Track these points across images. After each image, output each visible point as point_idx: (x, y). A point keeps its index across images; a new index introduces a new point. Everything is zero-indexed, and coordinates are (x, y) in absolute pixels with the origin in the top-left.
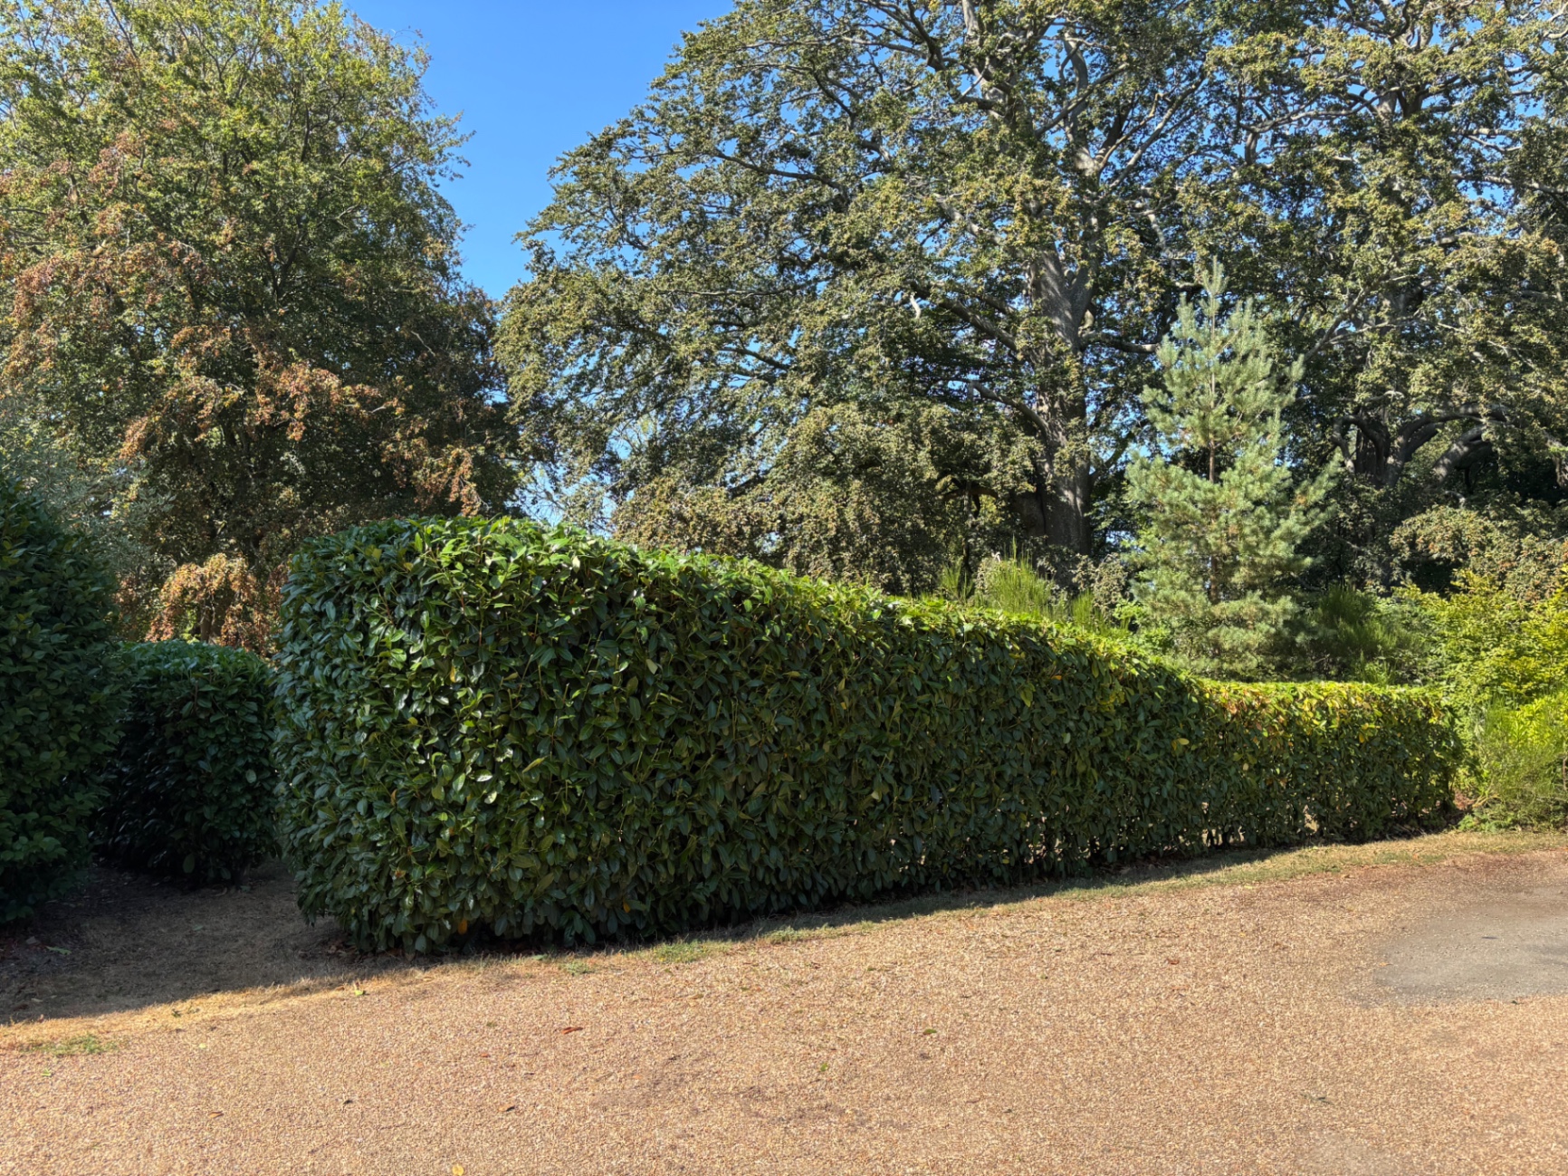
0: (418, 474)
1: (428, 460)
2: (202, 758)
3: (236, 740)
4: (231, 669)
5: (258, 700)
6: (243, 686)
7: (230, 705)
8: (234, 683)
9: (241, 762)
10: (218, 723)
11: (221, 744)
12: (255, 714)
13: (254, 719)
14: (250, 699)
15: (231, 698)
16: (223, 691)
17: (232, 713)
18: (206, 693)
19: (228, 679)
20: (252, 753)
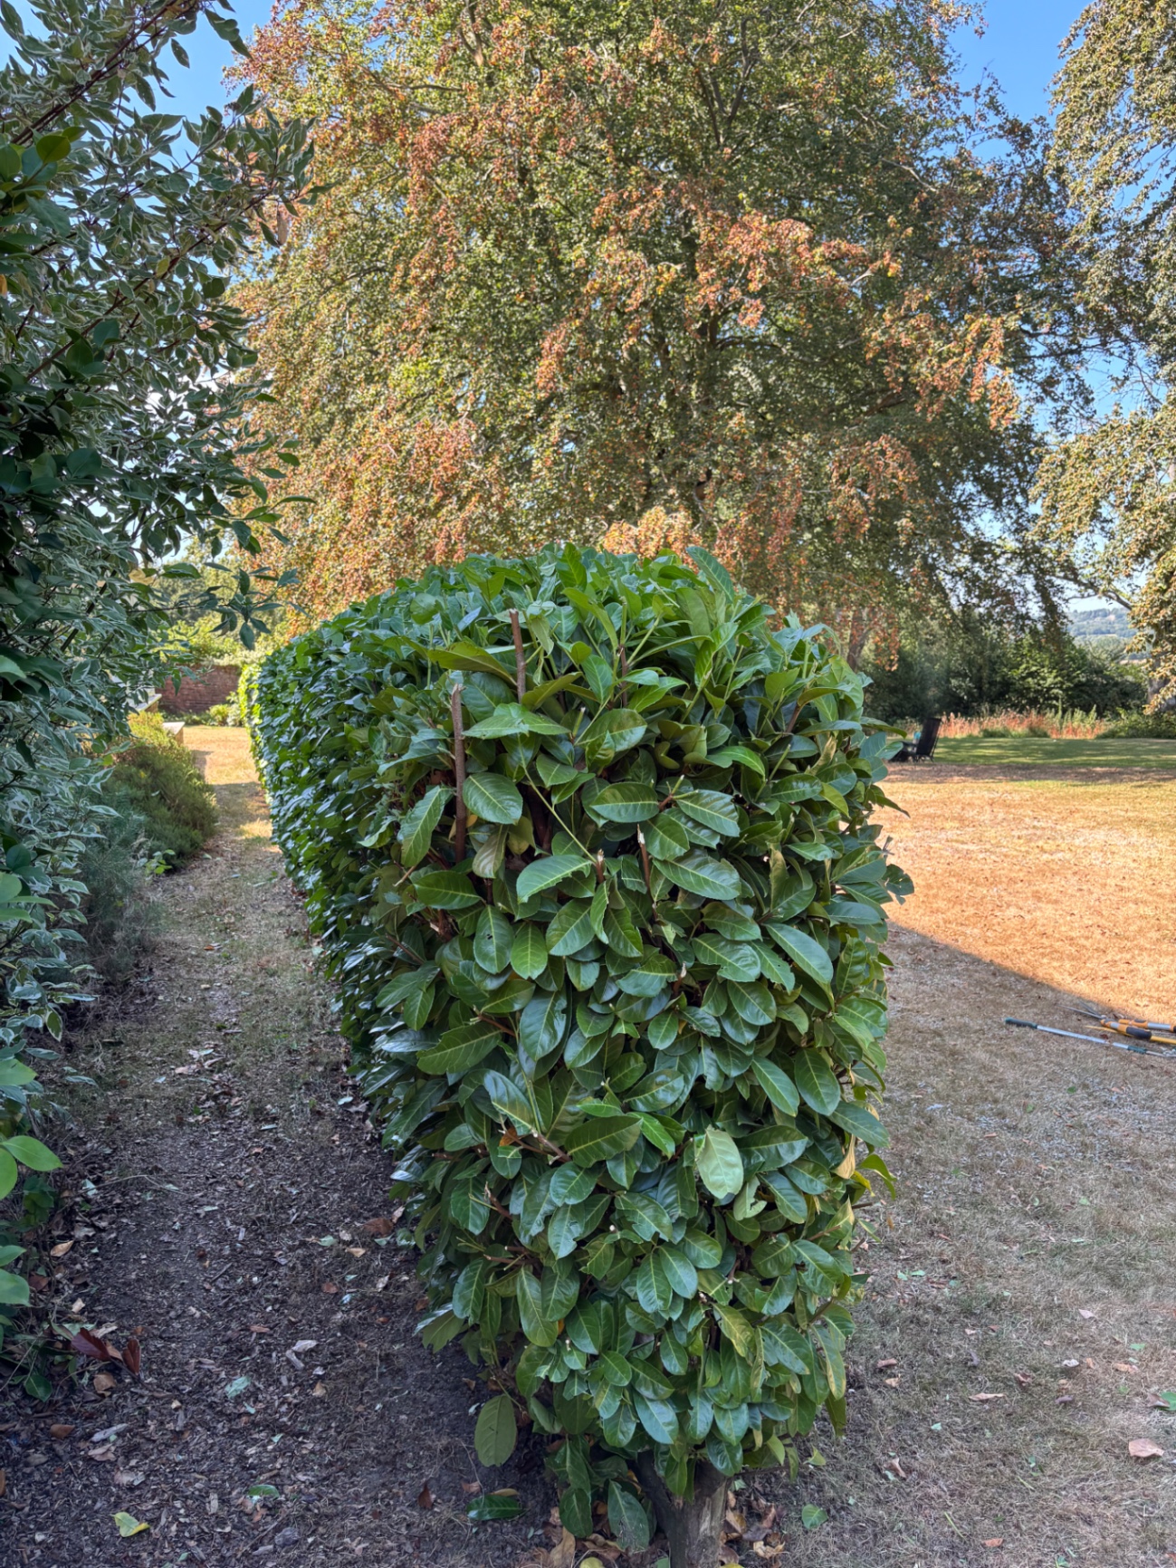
0: (922, 367)
1: (936, 345)
2: (499, 1060)
3: (649, 981)
4: (612, 623)
5: (736, 780)
6: (668, 713)
7: (610, 808)
8: (624, 697)
9: (671, 1090)
10: (563, 894)
11: (577, 999)
12: (728, 851)
13: (721, 882)
14: (704, 775)
15: (615, 771)
16: (581, 734)
17: (623, 844)
18: (499, 746)
19: (602, 677)
20: (721, 1044)
